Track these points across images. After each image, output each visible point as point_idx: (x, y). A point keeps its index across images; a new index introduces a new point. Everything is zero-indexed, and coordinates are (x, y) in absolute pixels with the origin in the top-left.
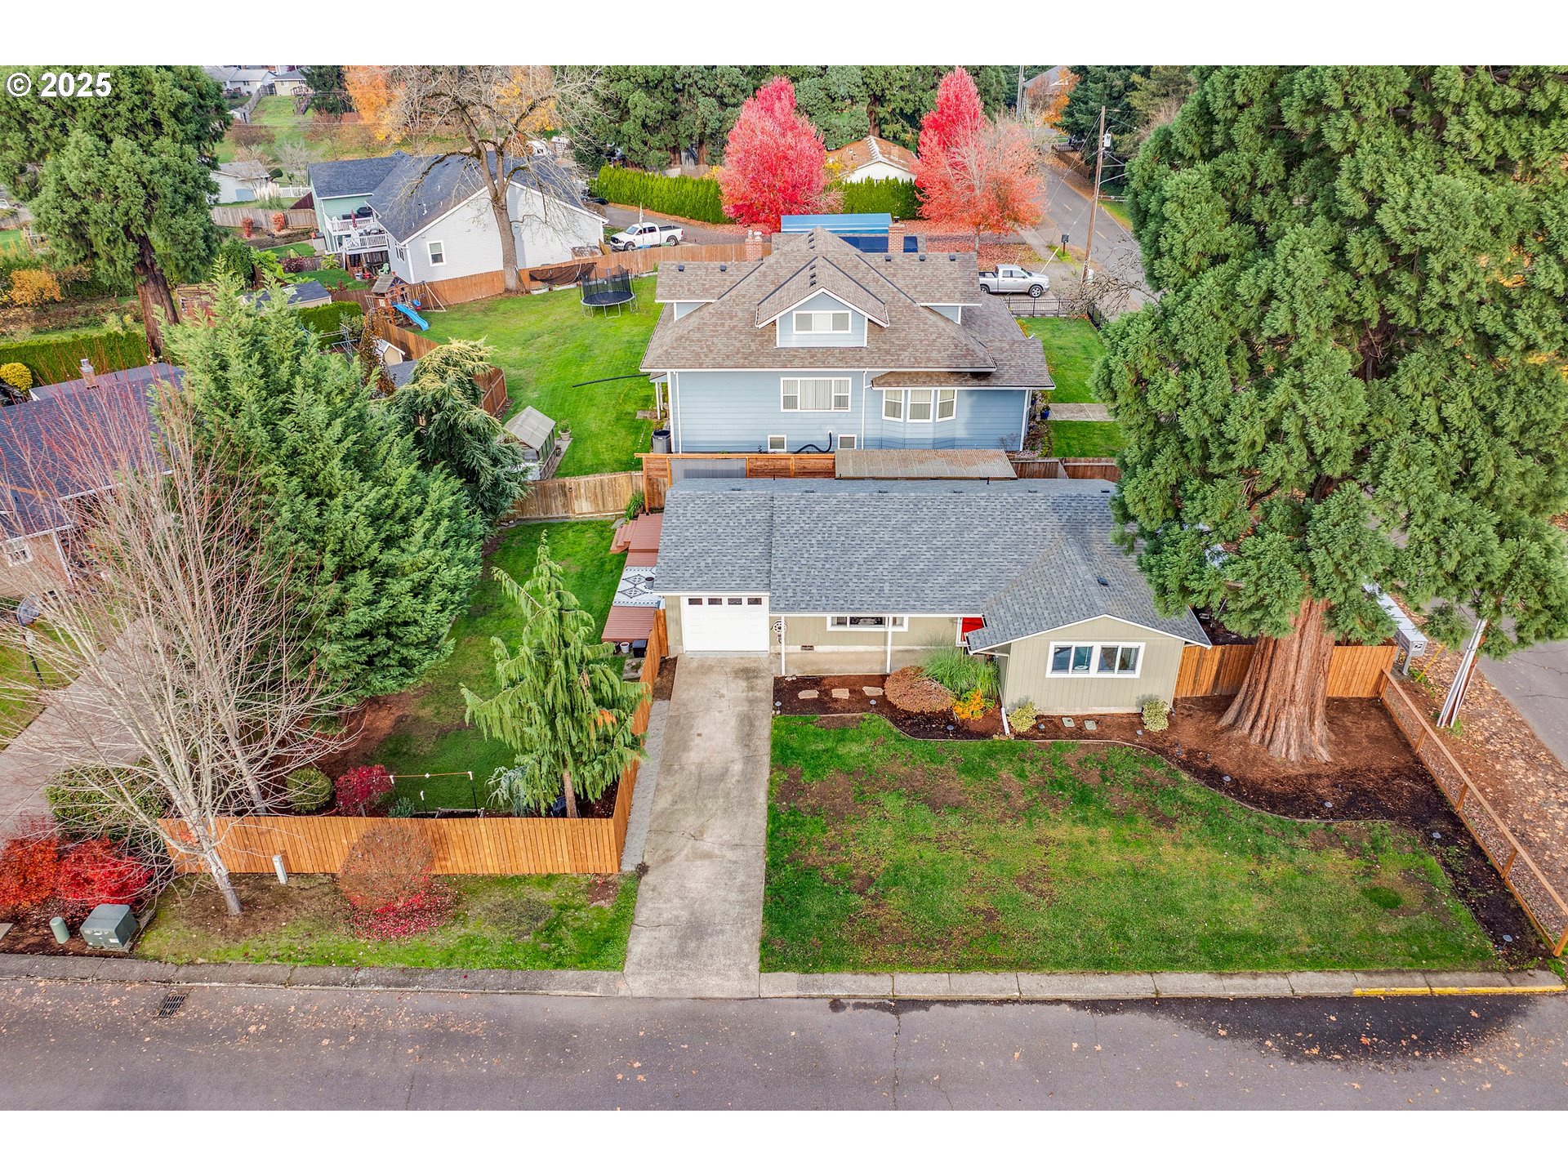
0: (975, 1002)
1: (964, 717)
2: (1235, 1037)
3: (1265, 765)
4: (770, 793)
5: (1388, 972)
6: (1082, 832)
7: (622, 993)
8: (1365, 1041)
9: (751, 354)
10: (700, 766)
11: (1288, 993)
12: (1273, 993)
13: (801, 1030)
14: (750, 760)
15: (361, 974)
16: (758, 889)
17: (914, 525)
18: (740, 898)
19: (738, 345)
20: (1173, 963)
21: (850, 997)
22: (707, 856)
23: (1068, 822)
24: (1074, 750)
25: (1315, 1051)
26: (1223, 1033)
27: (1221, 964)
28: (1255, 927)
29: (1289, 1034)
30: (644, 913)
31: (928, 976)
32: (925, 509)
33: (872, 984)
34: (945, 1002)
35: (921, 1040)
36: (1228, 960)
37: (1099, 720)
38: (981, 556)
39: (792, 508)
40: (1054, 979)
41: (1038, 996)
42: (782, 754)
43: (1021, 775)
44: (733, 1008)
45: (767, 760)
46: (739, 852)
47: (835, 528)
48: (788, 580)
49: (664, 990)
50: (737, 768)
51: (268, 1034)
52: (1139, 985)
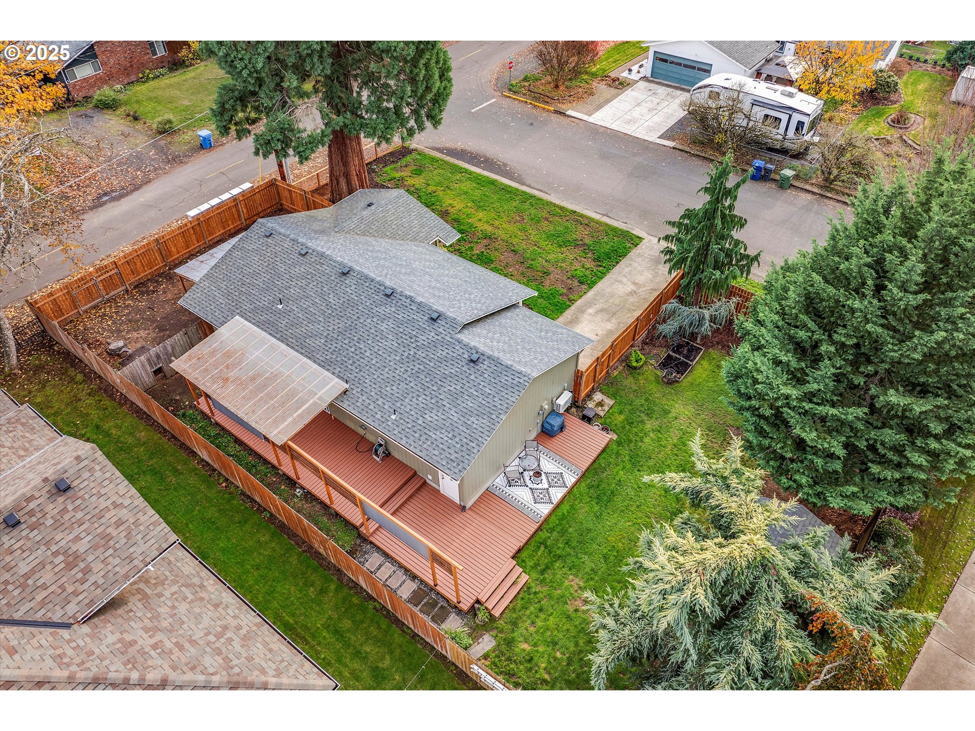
4: (585, 294)
10: (608, 320)
13: (642, 222)
14: (582, 311)
16: (622, 263)
18: (632, 263)
22: (635, 283)
23: (478, 228)
25: (498, 163)
50: (591, 311)
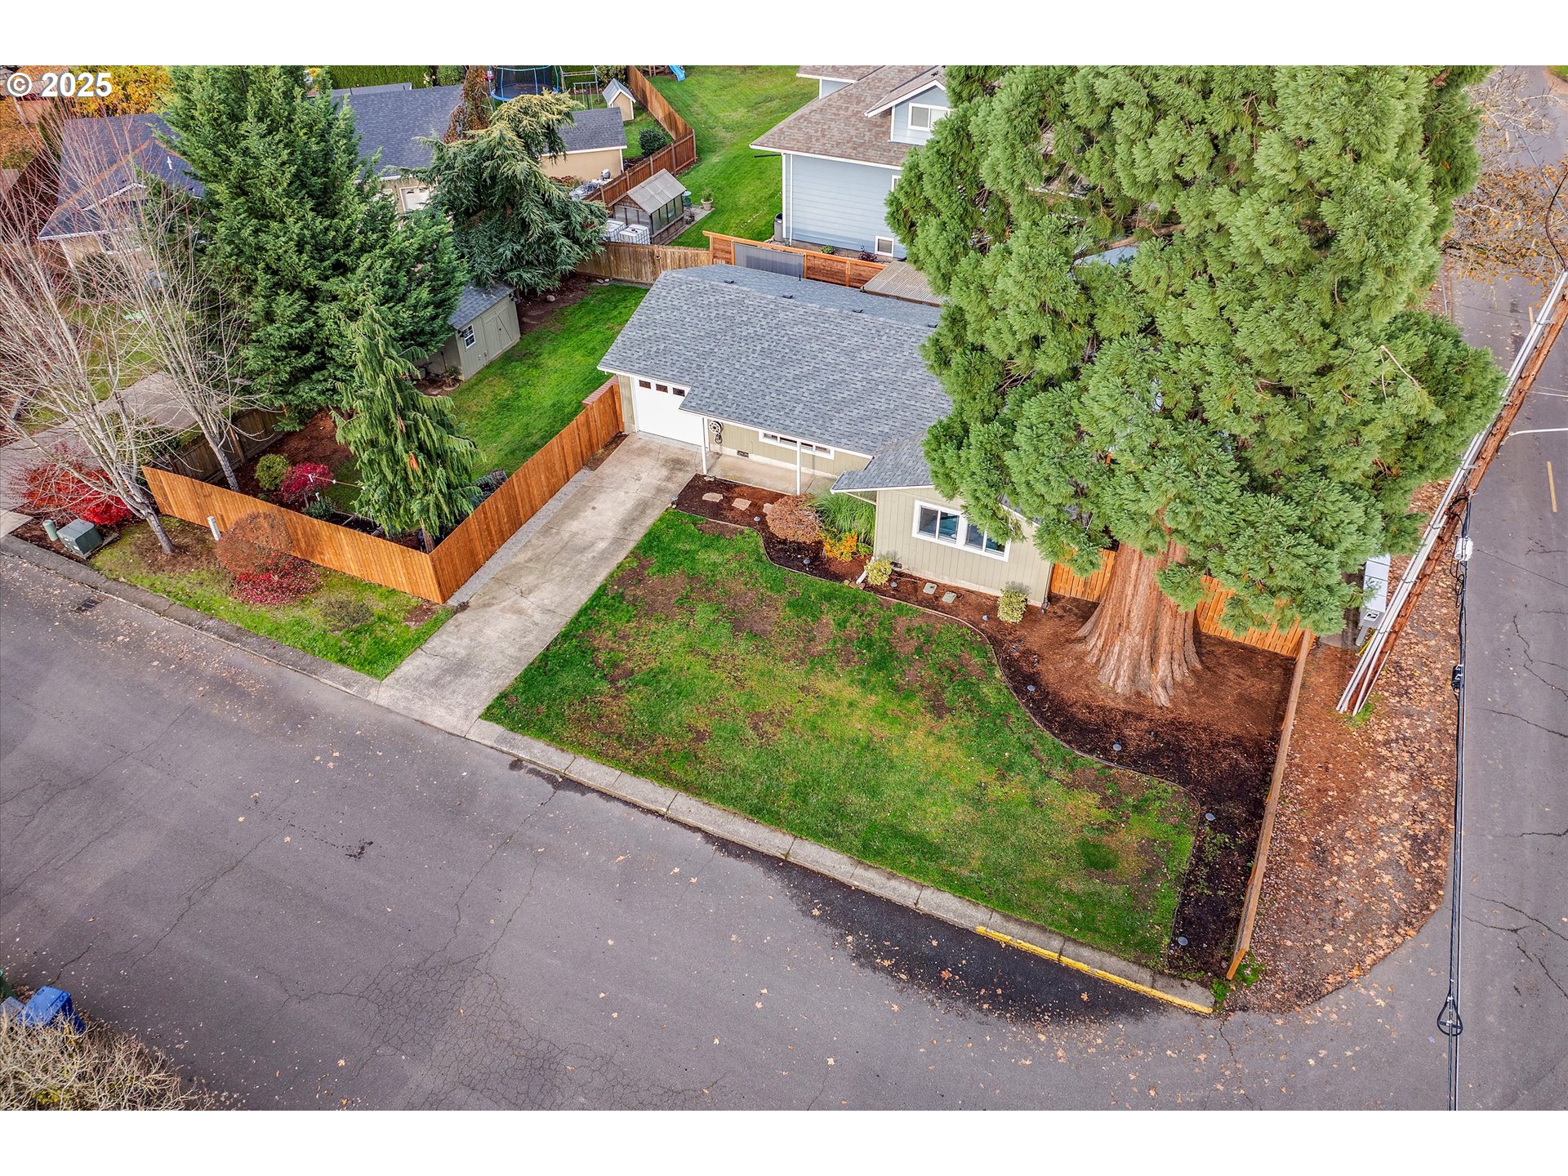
0: (626, 803)
1: (830, 555)
2: (824, 921)
3: (1087, 687)
4: (611, 575)
5: (1029, 925)
6: (853, 693)
7: (369, 698)
8: (946, 975)
9: (861, 145)
10: (574, 535)
11: (910, 903)
12: (895, 898)
13: (473, 774)
14: (617, 542)
15: (210, 623)
16: (537, 650)
17: (864, 352)
18: (517, 654)
19: (853, 132)
20: (827, 836)
21: (531, 762)
22: (520, 612)
23: (847, 680)
24: (913, 616)
25: (886, 963)
26: (816, 912)
27: (866, 853)
28: (934, 834)
29: (877, 938)
30: (435, 643)
31: (605, 768)
32: (884, 338)
33: (555, 758)
34: (603, 794)
35: (557, 816)
36: (879, 853)
37: (961, 595)
38: (909, 398)
39: (758, 310)
40: (706, 810)
41: (682, 818)
42: (652, 542)
43: (842, 625)
44: (437, 738)
45: (631, 545)
46: (548, 617)
47: (786, 339)
48: (713, 381)
49: (400, 707)
50: (602, 545)
51: (126, 645)
52: (774, 841)
